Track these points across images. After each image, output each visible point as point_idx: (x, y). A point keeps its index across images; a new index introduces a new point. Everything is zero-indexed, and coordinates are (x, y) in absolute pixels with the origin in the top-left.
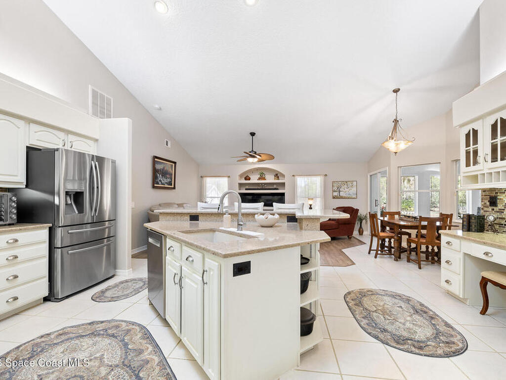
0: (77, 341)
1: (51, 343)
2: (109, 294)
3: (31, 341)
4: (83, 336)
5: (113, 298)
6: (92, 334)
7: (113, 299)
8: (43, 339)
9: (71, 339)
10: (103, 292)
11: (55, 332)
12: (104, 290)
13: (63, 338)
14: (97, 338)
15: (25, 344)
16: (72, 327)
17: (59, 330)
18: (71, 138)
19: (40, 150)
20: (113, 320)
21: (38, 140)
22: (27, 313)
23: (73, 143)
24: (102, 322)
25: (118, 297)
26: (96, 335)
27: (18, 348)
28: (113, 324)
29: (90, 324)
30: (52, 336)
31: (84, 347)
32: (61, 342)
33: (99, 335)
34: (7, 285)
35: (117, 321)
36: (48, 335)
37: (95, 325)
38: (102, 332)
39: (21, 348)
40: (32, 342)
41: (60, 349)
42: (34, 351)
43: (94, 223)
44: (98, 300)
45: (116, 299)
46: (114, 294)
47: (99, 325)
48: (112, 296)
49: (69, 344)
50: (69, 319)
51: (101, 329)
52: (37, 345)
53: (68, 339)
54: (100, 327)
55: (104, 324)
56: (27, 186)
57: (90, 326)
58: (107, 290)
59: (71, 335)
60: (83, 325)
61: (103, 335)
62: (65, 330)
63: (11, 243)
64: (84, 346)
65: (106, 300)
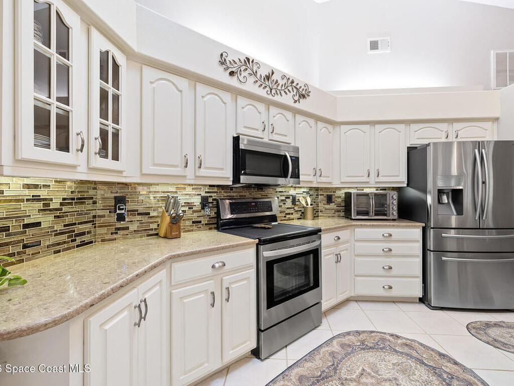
0: (413, 364)
1: (394, 347)
2: (494, 332)
3: (383, 333)
4: (423, 363)
5: (496, 340)
6: (434, 368)
7: (495, 343)
8: (391, 339)
9: (411, 357)
10: (488, 325)
11: (404, 338)
12: (492, 323)
13: (406, 350)
14: (434, 378)
15: (378, 332)
16: (421, 344)
17: (408, 339)
18: (457, 126)
19: (416, 148)
20: (471, 372)
21: (418, 138)
22: (401, 305)
23: (459, 132)
24: (456, 363)
25: (504, 344)
26: (436, 373)
27: (372, 332)
28: (468, 377)
29: (441, 355)
30: (399, 341)
31: (414, 377)
32: (402, 353)
33: (440, 376)
34: (382, 272)
35: (476, 376)
36: (398, 337)
37: (444, 361)
38: (445, 376)
39: (373, 334)
40: (383, 335)
41: (394, 359)
42: (377, 345)
43: (480, 229)
44: (473, 331)
45: (500, 346)
46: (502, 337)
47: (449, 364)
48: (495, 337)
49: (404, 360)
50: (426, 333)
51: (448, 370)
52: (383, 340)
53: (407, 355)
54: (449, 367)
55: (456, 367)
56: (408, 185)
57: (438, 357)
58: (496, 325)
59: (414, 354)
60: (433, 350)
61: (444, 380)
62: (413, 343)
63: (386, 237)
64: (415, 375)
65: (484, 338)
